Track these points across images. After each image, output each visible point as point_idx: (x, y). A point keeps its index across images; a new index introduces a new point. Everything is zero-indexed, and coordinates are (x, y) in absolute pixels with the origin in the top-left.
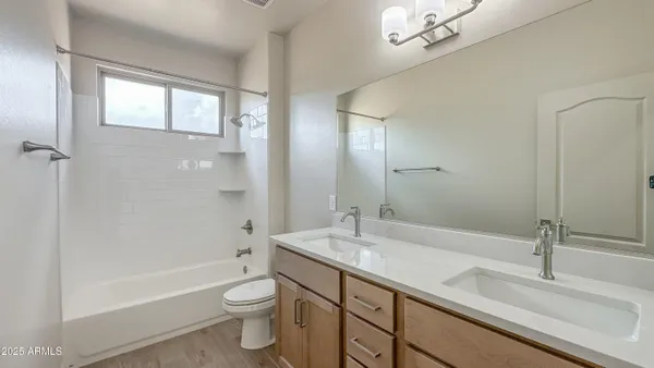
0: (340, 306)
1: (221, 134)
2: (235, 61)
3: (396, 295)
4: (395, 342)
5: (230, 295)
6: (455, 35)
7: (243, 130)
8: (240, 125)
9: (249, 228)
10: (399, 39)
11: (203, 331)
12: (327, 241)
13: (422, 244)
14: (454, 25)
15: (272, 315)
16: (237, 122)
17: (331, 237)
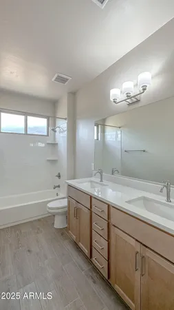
0: (90, 210)
1: (48, 135)
2: (54, 104)
3: (109, 206)
4: (108, 224)
5: (50, 205)
6: (138, 101)
7: (56, 134)
8: (55, 131)
9: (59, 176)
10: (118, 101)
11: (39, 220)
12: (89, 184)
13: (128, 186)
14: (138, 97)
15: (66, 214)
16: (54, 130)
17: (91, 182)
